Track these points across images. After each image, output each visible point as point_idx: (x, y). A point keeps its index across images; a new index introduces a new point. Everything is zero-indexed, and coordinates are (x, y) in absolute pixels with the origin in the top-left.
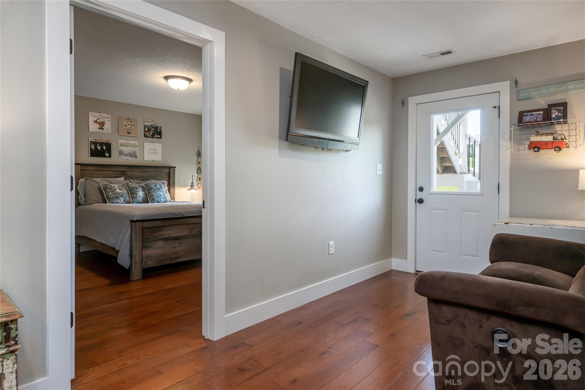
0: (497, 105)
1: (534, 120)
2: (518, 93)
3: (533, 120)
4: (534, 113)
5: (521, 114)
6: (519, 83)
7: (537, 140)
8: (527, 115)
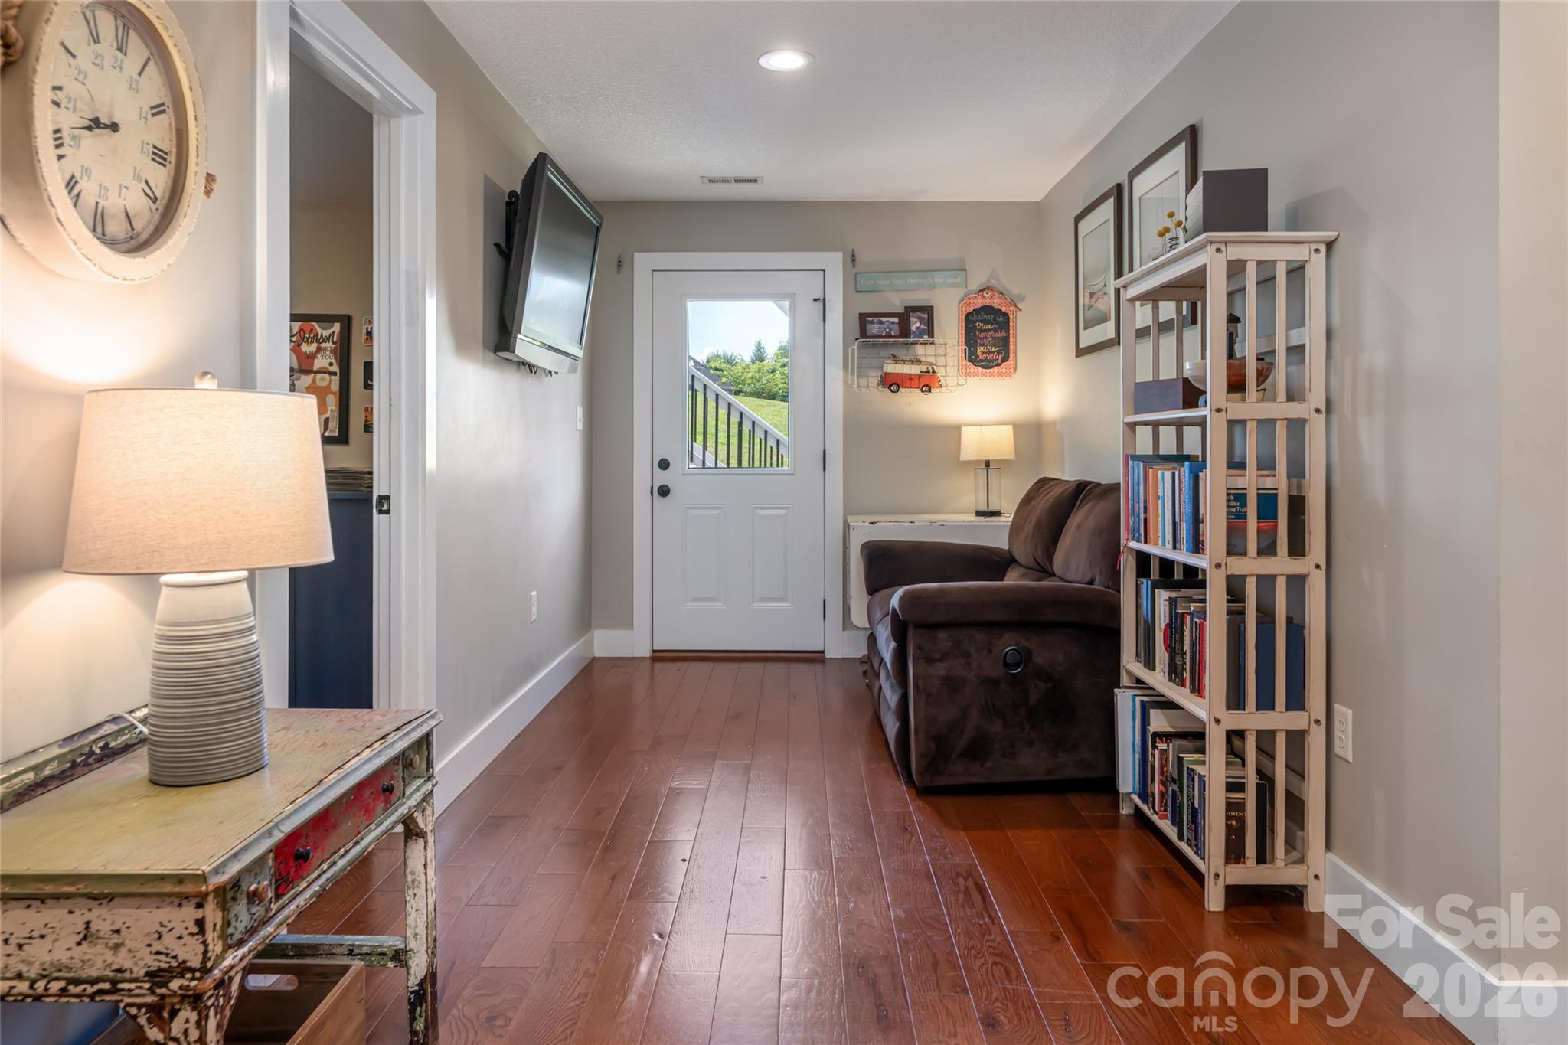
0: (819, 295)
1: (886, 332)
2: (858, 280)
3: (884, 332)
4: (884, 319)
5: (864, 319)
6: (857, 258)
7: (897, 372)
8: (872, 323)
